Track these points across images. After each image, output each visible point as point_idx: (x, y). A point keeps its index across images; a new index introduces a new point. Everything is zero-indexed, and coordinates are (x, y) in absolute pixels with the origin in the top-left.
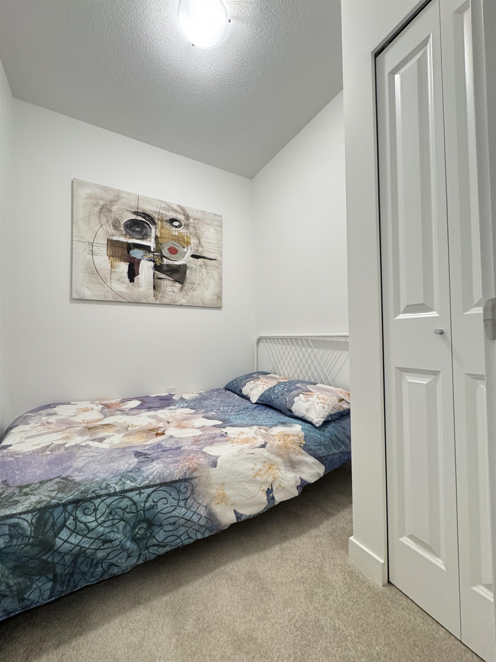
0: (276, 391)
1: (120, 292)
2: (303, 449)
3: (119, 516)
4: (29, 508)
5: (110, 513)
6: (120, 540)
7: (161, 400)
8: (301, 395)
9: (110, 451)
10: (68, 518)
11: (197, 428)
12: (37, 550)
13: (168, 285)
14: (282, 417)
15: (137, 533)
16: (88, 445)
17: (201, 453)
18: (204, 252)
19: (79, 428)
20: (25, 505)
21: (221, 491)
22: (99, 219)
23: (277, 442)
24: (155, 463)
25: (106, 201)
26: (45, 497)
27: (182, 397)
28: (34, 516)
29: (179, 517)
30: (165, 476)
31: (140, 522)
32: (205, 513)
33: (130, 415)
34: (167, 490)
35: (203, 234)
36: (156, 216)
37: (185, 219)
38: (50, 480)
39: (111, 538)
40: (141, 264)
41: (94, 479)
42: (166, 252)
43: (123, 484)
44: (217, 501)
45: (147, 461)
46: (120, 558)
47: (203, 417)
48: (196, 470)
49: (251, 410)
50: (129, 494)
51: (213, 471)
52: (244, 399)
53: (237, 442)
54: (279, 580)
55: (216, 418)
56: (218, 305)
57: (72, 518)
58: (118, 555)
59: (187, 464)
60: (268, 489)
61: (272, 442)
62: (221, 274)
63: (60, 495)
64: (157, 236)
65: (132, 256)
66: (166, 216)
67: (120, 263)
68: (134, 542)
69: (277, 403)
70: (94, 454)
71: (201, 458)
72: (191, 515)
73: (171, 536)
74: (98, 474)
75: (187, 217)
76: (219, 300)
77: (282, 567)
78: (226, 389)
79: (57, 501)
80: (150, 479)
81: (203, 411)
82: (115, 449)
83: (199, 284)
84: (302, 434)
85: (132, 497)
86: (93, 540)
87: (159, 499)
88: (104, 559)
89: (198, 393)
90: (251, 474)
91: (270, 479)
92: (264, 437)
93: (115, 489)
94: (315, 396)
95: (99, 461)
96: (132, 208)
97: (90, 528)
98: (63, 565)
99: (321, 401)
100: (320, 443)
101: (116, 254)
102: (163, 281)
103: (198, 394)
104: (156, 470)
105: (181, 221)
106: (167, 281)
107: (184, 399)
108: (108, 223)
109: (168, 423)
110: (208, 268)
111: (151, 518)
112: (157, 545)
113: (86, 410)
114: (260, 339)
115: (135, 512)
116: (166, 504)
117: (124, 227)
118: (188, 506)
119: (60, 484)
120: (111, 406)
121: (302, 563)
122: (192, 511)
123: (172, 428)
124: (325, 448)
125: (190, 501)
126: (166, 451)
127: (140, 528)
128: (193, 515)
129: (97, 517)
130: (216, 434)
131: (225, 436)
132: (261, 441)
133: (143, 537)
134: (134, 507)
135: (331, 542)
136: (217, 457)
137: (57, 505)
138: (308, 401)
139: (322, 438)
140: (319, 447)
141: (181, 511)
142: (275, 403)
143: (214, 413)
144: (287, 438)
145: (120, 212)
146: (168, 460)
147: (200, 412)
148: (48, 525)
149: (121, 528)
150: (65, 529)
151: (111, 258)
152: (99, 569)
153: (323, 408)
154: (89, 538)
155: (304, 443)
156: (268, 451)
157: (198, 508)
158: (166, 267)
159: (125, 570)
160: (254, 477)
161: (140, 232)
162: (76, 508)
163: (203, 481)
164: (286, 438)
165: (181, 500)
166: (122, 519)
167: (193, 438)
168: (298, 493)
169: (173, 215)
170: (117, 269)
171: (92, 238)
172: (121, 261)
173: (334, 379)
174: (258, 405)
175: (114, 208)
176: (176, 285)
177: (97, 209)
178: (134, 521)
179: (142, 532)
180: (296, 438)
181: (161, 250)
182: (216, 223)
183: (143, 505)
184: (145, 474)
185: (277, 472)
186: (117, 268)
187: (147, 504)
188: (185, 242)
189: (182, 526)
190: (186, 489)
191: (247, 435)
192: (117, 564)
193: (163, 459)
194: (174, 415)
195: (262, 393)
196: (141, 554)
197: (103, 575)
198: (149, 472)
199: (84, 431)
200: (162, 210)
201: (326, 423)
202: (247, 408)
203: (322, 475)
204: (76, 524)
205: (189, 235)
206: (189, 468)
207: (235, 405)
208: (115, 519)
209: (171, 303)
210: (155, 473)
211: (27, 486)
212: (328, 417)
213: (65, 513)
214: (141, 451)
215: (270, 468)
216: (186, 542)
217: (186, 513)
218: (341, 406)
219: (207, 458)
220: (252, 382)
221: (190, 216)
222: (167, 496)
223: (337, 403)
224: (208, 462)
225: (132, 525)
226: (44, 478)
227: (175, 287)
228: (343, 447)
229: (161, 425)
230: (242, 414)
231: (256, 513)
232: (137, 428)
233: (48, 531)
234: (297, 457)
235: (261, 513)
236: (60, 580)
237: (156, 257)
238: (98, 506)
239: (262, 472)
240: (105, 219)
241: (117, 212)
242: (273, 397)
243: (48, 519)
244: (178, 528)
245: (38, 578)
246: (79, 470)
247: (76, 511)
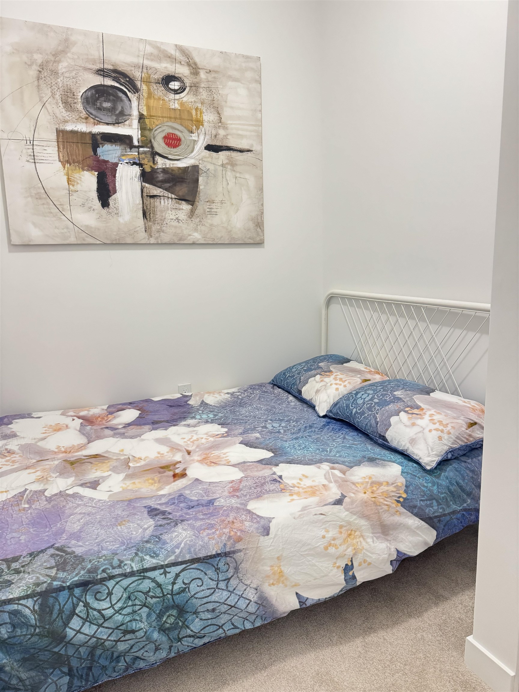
0: (360, 401)
1: (87, 226)
2: (402, 506)
3: (140, 601)
4: (27, 592)
5: (129, 598)
6: (145, 630)
7: (171, 406)
8: (402, 414)
9: (111, 506)
10: (78, 605)
11: (234, 466)
12: (46, 642)
13: (168, 209)
14: (370, 447)
15: (165, 622)
16: (77, 493)
17: (245, 513)
18: (229, 137)
19: (56, 462)
20: (21, 588)
21: (276, 569)
22: (39, 91)
23: (361, 496)
24: (179, 528)
25: (47, 54)
26: (43, 576)
27: (203, 401)
28: (35, 601)
29: (220, 603)
30: (197, 550)
31: (167, 608)
32: (255, 597)
33: (126, 437)
34: (202, 569)
35: (226, 102)
36: (137, 74)
37: (191, 73)
38: (42, 551)
39: (134, 628)
40: (117, 172)
41: (100, 552)
42: (159, 145)
43: (142, 561)
44: (271, 582)
45: (168, 524)
46: (147, 651)
47: (241, 443)
48: (239, 539)
49: (316, 430)
50: (149, 574)
51: (265, 541)
52: (305, 406)
53: (298, 494)
54: (360, 686)
55: (262, 446)
56: (258, 239)
57: (81, 604)
58: (143, 647)
59: (226, 531)
60: (347, 565)
61: (353, 495)
62: (262, 178)
63: (61, 575)
64: (143, 115)
65: (102, 158)
66: (156, 71)
67: (82, 173)
68: (162, 632)
69: (360, 422)
70: (90, 509)
71: (246, 521)
72: (236, 600)
73: (210, 625)
74: (104, 545)
75: (195, 69)
76: (259, 229)
77: (365, 669)
78: (275, 385)
79: (60, 583)
80: (176, 554)
81: (240, 431)
82: (118, 501)
83: (222, 202)
84: (402, 481)
85: (155, 578)
86: (111, 631)
87: (190, 579)
88: (128, 652)
89: (228, 393)
90: (321, 544)
91: (350, 552)
92: (340, 487)
93: (132, 568)
94: (427, 417)
95: (100, 522)
96: (94, 62)
97: (106, 616)
98: (78, 658)
99: (437, 426)
100: (431, 495)
101: (75, 157)
102: (158, 200)
103: (229, 395)
104: (182, 541)
105: (183, 78)
106: (166, 200)
107: (207, 404)
108: (54, 98)
109: (189, 453)
110: (238, 168)
111: (183, 603)
112: (193, 636)
113: (58, 429)
114: (332, 297)
115: (161, 597)
116: (201, 586)
117: (83, 103)
118: (231, 589)
119: (57, 558)
120: (94, 420)
121: (394, 666)
122: (237, 594)
123: (197, 464)
124: (439, 504)
125: (233, 582)
126: (193, 507)
127: (169, 616)
128: (239, 599)
129: (113, 603)
130: (265, 478)
131: (279, 482)
132: (335, 493)
133: (174, 627)
134: (158, 590)
135: (439, 638)
136: (270, 520)
137: (61, 589)
138: (414, 424)
139: (435, 487)
140: (428, 502)
141: (221, 596)
142: (358, 422)
143: (258, 435)
144: (378, 489)
145: (73, 74)
146: (198, 524)
147: (236, 432)
148: (54, 612)
149: (144, 616)
150: (75, 617)
151: (67, 165)
152: (122, 664)
153: (440, 438)
154: (106, 628)
155: (404, 496)
156: (347, 510)
157: (245, 590)
158: (162, 174)
159: (153, 664)
160: (326, 548)
161: (112, 110)
162: (85, 591)
163: (251, 556)
164: (375, 488)
165: (221, 581)
166: (144, 605)
167: (231, 485)
168: (392, 570)
169: (168, 68)
170: (79, 186)
171: (30, 131)
172: (83, 170)
173: (463, 381)
174: (329, 420)
175: (62, 67)
176: (181, 207)
177: (33, 72)
178: (160, 608)
179: (172, 620)
180: (391, 488)
181: (151, 141)
182: (249, 75)
183: (170, 587)
184: (169, 547)
185: (360, 541)
186: (78, 183)
187: (176, 587)
188: (192, 120)
189: (224, 613)
190: (227, 566)
191: (313, 481)
192: (143, 658)
193: (191, 521)
194: (195, 438)
195: (336, 400)
196: (172, 646)
197: (127, 669)
198: (174, 543)
199: (65, 467)
200: (147, 59)
201: (443, 463)
202: (311, 427)
203: (431, 544)
204: (88, 612)
205: (199, 105)
206: (230, 538)
207: (290, 420)
208: (135, 605)
209: (176, 242)
210: (182, 545)
211: (15, 559)
212: (447, 453)
213: (72, 598)
214: (156, 506)
215: (350, 535)
216: (229, 633)
217: (228, 597)
218: (470, 436)
219: (255, 521)
220: (318, 377)
221: (200, 67)
222: (202, 575)
223: (464, 429)
224: (257, 529)
225: (158, 612)
226: (34, 548)
227: (180, 212)
228: (469, 501)
229: (178, 457)
230: (302, 437)
231: (328, 597)
232: (142, 463)
233: (55, 620)
234: (392, 518)
235: (336, 596)
236: (77, 674)
237: (143, 156)
238: (112, 590)
239: (338, 542)
240: (49, 92)
241: (67, 75)
242: (354, 410)
243: (53, 606)
244: (218, 616)
245: (51, 671)
246: (77, 536)
247: (86, 595)
